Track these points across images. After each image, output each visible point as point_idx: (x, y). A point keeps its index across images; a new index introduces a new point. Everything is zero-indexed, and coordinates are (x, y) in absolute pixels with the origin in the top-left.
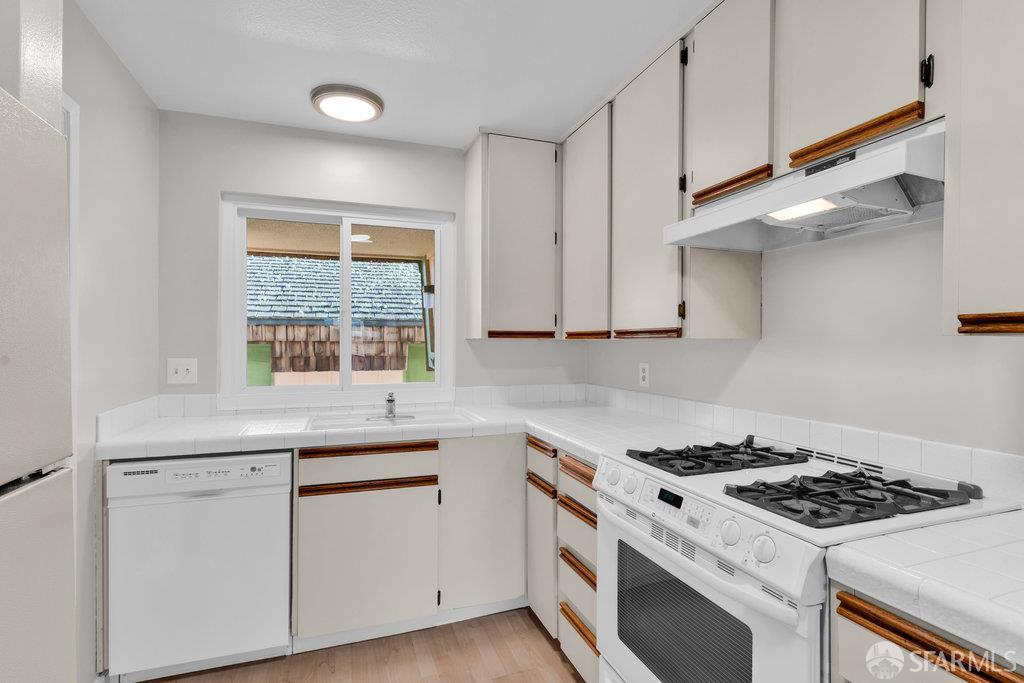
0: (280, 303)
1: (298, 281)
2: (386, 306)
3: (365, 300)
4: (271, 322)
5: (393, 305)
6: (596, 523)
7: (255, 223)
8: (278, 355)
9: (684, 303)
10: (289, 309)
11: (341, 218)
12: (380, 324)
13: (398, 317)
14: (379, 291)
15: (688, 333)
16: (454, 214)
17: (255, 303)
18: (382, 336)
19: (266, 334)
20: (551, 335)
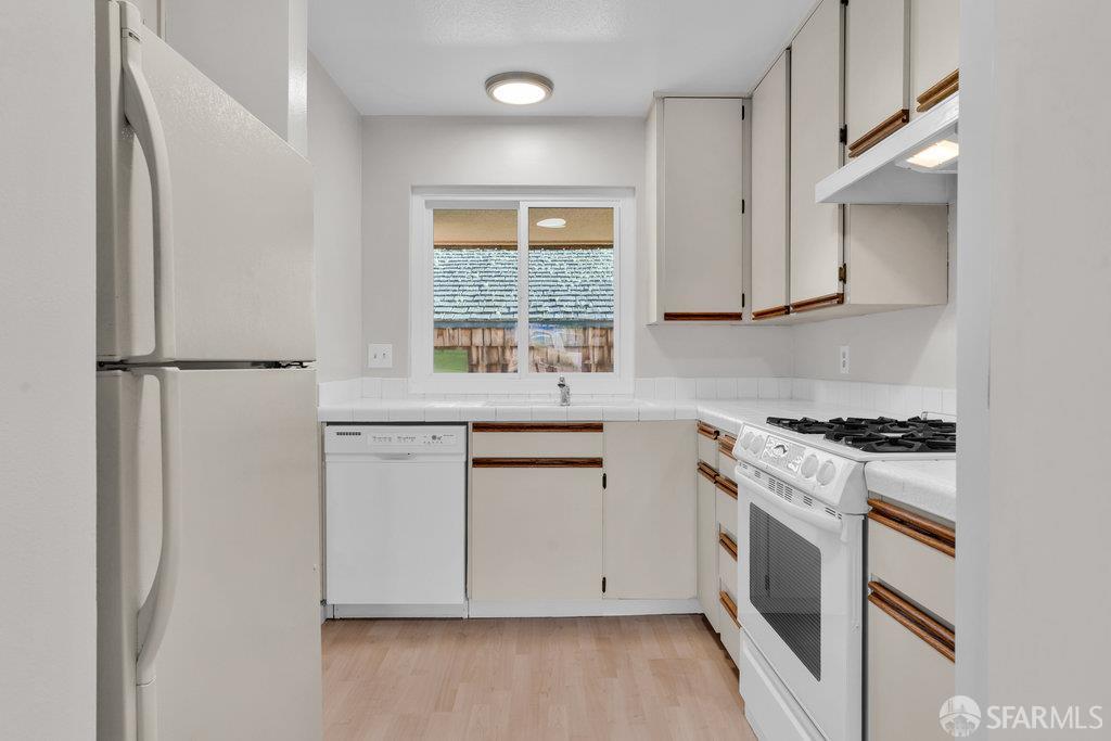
0: (477, 304)
1: (496, 279)
2: (591, 304)
3: (569, 298)
4: (467, 325)
5: (600, 303)
6: (736, 494)
7: (442, 215)
8: (475, 362)
9: (845, 265)
10: (487, 310)
11: (518, 202)
12: (584, 325)
13: (604, 316)
14: (585, 287)
15: (848, 299)
16: (634, 189)
17: (453, 304)
18: (586, 340)
19: (462, 338)
20: (738, 317)
